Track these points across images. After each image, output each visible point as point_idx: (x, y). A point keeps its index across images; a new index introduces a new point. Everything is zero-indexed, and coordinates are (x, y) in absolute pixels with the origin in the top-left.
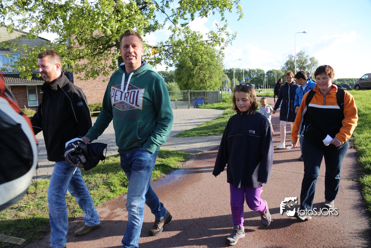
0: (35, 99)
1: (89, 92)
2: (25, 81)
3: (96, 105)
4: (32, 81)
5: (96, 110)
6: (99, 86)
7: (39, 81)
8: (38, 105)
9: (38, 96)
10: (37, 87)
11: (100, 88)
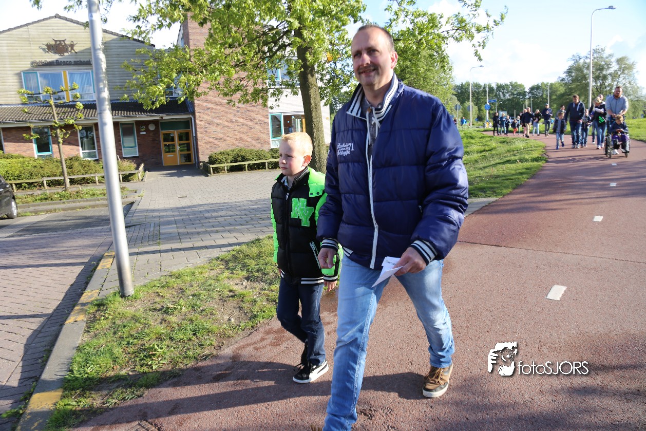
0: (133, 145)
1: (221, 129)
2: (117, 115)
3: (235, 152)
4: (128, 114)
5: (236, 161)
6: (238, 119)
7: (140, 113)
8: (138, 155)
9: (137, 139)
10: (136, 124)
11: (239, 124)
